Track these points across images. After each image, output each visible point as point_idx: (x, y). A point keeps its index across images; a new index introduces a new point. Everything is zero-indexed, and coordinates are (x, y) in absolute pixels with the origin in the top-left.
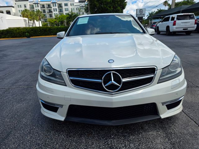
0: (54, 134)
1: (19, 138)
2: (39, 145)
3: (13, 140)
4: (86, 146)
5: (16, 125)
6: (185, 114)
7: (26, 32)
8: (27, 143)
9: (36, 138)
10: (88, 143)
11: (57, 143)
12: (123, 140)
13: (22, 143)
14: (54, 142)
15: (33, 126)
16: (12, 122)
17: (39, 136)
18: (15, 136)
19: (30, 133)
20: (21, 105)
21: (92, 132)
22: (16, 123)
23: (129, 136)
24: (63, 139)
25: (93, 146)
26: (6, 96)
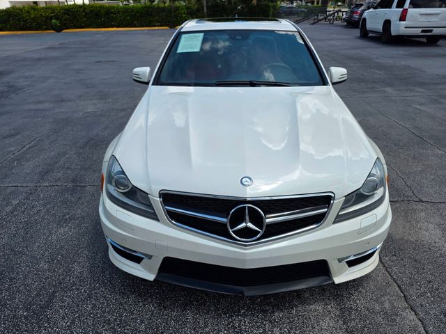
0: (135, 302)
1: (71, 307)
2: (109, 324)
3: (61, 311)
4: (194, 329)
5: (63, 279)
6: (384, 266)
7: (51, 18)
8: (87, 319)
9: (102, 308)
10: (199, 322)
11: (142, 322)
12: (262, 319)
13: (79, 317)
14: (136, 319)
15: (94, 281)
16: (54, 271)
17: (108, 305)
18: (63, 302)
19: (90, 296)
20: (66, 230)
21: (205, 301)
22: (63, 274)
23: (273, 312)
24: (152, 314)
25: (207, 329)
26: (33, 207)
